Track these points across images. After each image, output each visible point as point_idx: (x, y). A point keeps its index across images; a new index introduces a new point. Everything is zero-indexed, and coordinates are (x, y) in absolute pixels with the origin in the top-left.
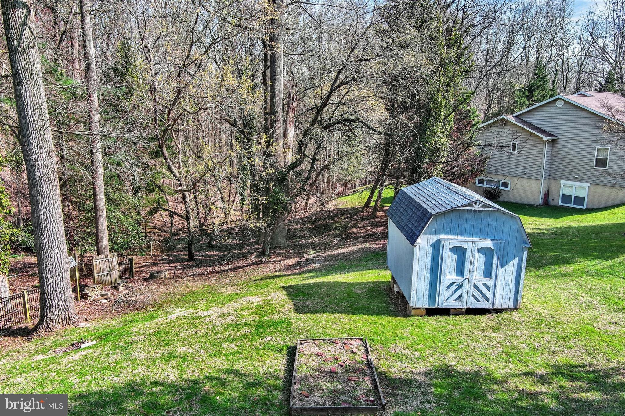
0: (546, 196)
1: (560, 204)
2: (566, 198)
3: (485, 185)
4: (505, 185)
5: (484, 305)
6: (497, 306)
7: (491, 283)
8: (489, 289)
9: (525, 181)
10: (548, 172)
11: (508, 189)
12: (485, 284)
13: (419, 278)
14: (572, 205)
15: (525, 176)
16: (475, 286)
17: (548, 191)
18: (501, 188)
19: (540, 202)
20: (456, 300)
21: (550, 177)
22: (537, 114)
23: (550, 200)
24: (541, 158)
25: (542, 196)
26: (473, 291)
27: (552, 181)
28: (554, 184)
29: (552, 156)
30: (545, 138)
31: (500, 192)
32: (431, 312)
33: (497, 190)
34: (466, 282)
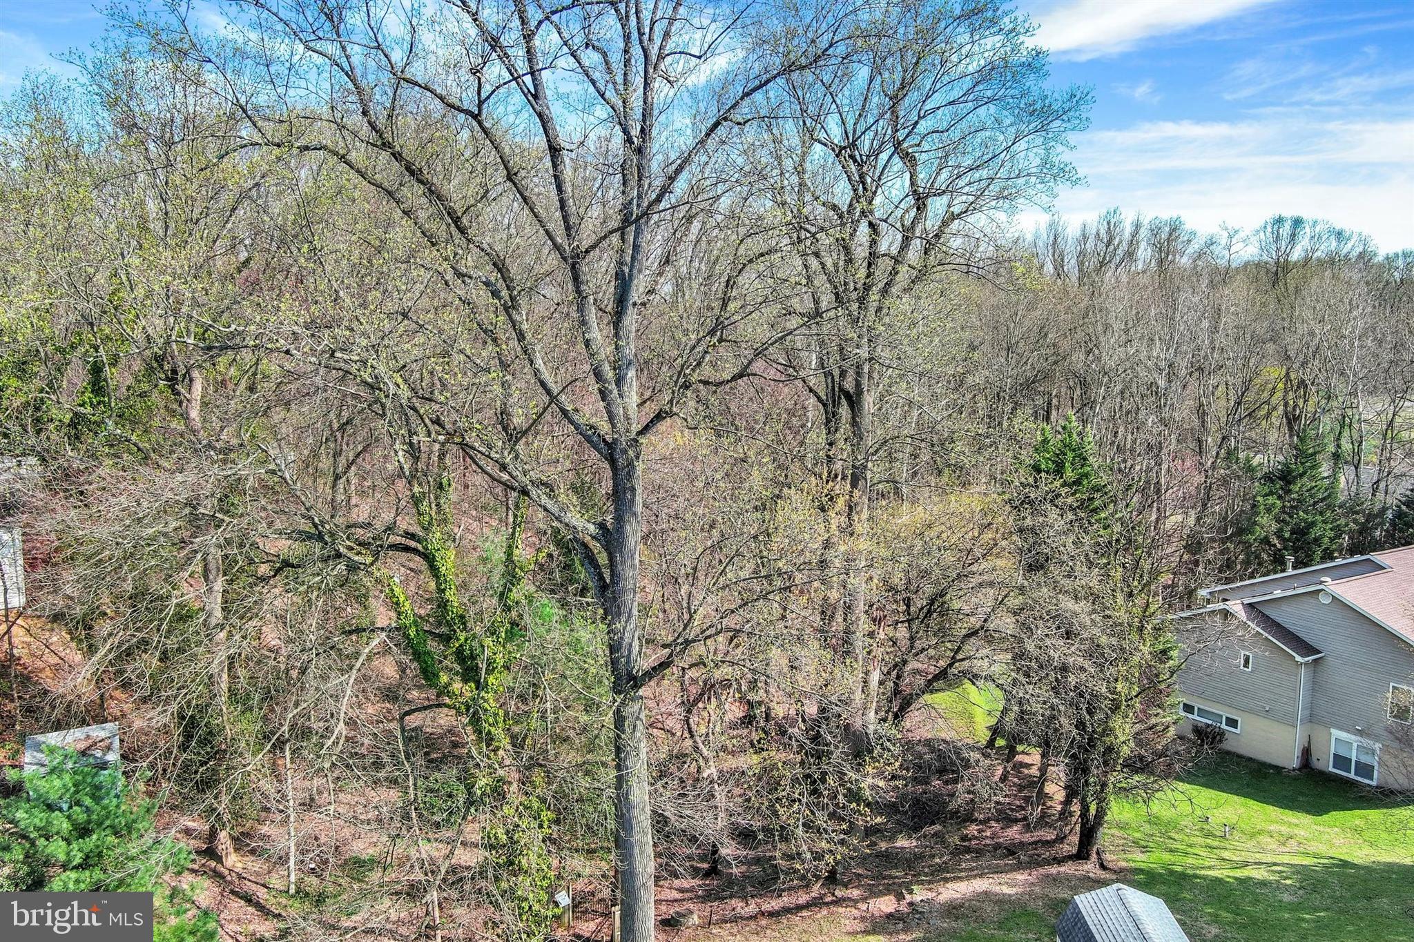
0: (1307, 752)
1: (1331, 769)
2: (1342, 761)
3: (1195, 717)
4: (1232, 723)
9: (1266, 722)
10: (1307, 712)
11: (1237, 731)
14: (1352, 776)
15: (1267, 714)
17: (1309, 742)
18: (1223, 726)
19: (1295, 763)
21: (1312, 718)
22: (1286, 607)
23: (1314, 758)
24: (1295, 689)
25: (1297, 752)
27: (1316, 726)
28: (1319, 732)
29: (1315, 686)
30: (1300, 659)
31: (1222, 734)
33: (1217, 730)
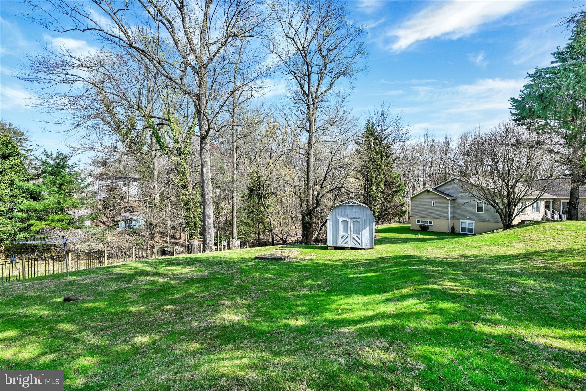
0: (453, 228)
1: (461, 232)
2: (463, 229)
3: (421, 223)
4: (431, 223)
5: (358, 246)
6: (364, 247)
7: (360, 236)
8: (359, 239)
9: (440, 220)
10: (452, 216)
11: (432, 225)
12: (357, 237)
13: (330, 234)
14: (467, 233)
15: (440, 218)
16: (353, 237)
17: (453, 226)
18: (428, 224)
19: (449, 231)
20: (346, 243)
21: (454, 218)
22: (445, 187)
23: (455, 230)
24: (447, 208)
25: (450, 228)
26: (352, 240)
27: (455, 220)
28: (456, 222)
29: (454, 207)
30: (448, 198)
31: (428, 226)
32: (336, 248)
34: (349, 236)
